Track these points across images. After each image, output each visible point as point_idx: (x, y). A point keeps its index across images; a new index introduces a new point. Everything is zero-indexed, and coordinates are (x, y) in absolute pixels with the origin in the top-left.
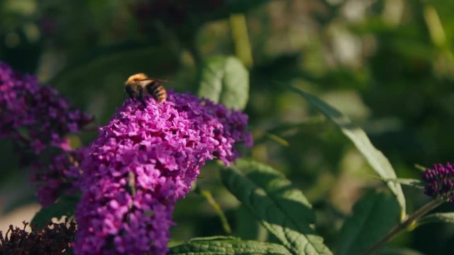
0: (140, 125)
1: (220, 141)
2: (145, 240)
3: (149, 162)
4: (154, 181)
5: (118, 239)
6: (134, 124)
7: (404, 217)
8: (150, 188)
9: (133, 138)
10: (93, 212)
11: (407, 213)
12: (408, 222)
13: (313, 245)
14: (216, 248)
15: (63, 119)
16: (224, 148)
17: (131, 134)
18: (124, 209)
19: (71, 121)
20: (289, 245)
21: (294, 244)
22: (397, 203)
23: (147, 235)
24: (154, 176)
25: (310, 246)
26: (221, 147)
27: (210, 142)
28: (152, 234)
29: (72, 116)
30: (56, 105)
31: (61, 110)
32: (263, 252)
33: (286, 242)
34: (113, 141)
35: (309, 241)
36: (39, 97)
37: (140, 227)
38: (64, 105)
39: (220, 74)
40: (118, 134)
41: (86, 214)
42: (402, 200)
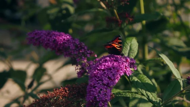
0: (105, 66)
1: (126, 69)
2: (104, 98)
3: (106, 77)
4: (107, 82)
5: (97, 97)
6: (103, 66)
7: (182, 89)
8: (106, 84)
9: (102, 70)
10: (91, 90)
11: (183, 88)
12: (183, 91)
13: (154, 97)
14: (126, 95)
15: (86, 53)
16: (127, 72)
17: (102, 69)
18: (99, 90)
19: (88, 53)
20: (147, 97)
21: (148, 96)
22: (180, 85)
23: (105, 96)
24: (107, 81)
25: (153, 97)
26: (126, 71)
27: (124, 70)
28: (106, 96)
29: (88, 52)
30: (84, 48)
31: (85, 49)
32: (139, 97)
33: (146, 96)
34: (97, 71)
35: (153, 96)
36: (79, 46)
37: (103, 94)
38: (86, 48)
39: (130, 44)
40: (99, 68)
41: (89, 90)
42: (182, 84)
